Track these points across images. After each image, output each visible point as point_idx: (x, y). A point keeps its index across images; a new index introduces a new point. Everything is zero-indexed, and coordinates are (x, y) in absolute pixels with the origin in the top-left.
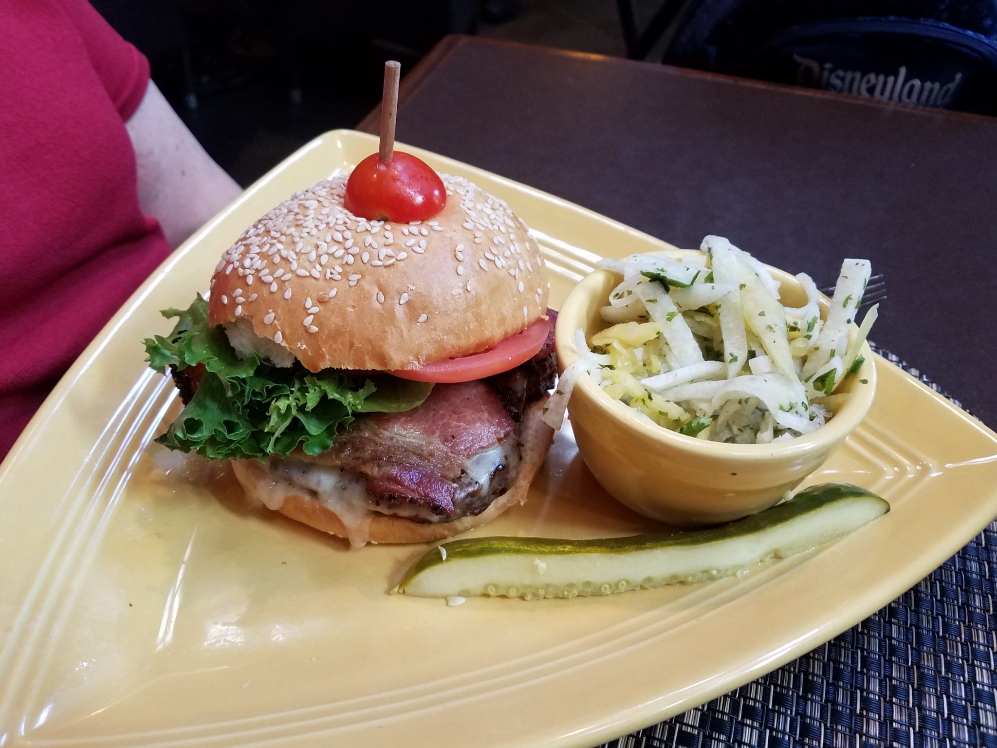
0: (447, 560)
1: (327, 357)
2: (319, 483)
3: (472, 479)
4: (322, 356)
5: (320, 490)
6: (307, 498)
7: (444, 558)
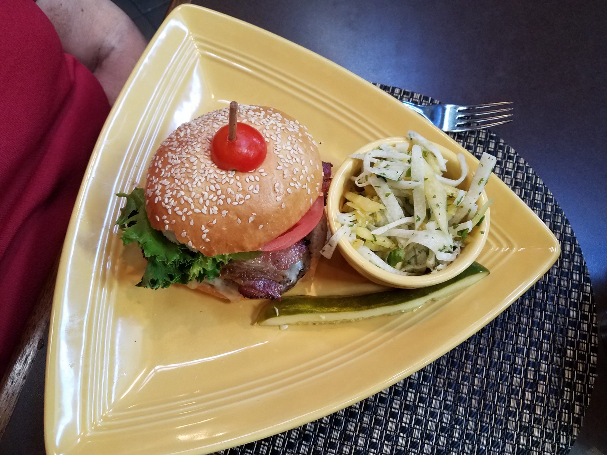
0: (279, 316)
1: (216, 251)
2: (214, 282)
3: (288, 279)
4: (213, 251)
5: (215, 285)
6: (209, 287)
7: (278, 314)
